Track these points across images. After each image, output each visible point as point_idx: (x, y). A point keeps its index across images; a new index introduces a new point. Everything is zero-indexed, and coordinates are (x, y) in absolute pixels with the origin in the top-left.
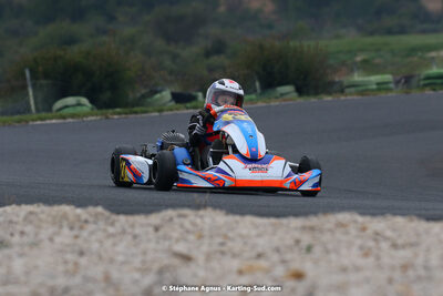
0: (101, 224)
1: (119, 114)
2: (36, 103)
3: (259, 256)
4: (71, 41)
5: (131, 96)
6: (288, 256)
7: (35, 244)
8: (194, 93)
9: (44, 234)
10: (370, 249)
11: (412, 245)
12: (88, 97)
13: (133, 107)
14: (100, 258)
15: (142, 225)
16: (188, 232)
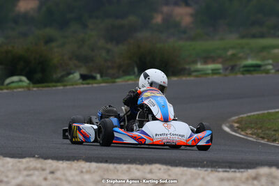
8: (94, 75)
12: (26, 77)
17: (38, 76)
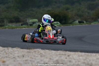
17: (64, 22)
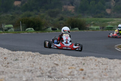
0: (38, 56)
1: (40, 32)
2: (22, 29)
3: (73, 65)
4: (30, 16)
5: (43, 28)
6: (79, 66)
7: (24, 60)
8: (56, 28)
9: (26, 58)
10: (97, 64)
11: (106, 64)
12: (33, 28)
13: (43, 31)
14: (38, 64)
15: (47, 57)
16: (57, 59)
17: (37, 28)
